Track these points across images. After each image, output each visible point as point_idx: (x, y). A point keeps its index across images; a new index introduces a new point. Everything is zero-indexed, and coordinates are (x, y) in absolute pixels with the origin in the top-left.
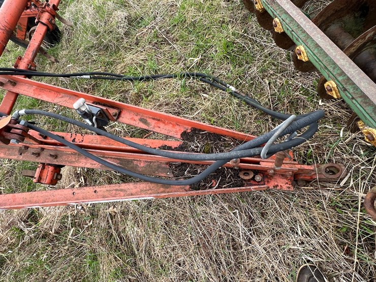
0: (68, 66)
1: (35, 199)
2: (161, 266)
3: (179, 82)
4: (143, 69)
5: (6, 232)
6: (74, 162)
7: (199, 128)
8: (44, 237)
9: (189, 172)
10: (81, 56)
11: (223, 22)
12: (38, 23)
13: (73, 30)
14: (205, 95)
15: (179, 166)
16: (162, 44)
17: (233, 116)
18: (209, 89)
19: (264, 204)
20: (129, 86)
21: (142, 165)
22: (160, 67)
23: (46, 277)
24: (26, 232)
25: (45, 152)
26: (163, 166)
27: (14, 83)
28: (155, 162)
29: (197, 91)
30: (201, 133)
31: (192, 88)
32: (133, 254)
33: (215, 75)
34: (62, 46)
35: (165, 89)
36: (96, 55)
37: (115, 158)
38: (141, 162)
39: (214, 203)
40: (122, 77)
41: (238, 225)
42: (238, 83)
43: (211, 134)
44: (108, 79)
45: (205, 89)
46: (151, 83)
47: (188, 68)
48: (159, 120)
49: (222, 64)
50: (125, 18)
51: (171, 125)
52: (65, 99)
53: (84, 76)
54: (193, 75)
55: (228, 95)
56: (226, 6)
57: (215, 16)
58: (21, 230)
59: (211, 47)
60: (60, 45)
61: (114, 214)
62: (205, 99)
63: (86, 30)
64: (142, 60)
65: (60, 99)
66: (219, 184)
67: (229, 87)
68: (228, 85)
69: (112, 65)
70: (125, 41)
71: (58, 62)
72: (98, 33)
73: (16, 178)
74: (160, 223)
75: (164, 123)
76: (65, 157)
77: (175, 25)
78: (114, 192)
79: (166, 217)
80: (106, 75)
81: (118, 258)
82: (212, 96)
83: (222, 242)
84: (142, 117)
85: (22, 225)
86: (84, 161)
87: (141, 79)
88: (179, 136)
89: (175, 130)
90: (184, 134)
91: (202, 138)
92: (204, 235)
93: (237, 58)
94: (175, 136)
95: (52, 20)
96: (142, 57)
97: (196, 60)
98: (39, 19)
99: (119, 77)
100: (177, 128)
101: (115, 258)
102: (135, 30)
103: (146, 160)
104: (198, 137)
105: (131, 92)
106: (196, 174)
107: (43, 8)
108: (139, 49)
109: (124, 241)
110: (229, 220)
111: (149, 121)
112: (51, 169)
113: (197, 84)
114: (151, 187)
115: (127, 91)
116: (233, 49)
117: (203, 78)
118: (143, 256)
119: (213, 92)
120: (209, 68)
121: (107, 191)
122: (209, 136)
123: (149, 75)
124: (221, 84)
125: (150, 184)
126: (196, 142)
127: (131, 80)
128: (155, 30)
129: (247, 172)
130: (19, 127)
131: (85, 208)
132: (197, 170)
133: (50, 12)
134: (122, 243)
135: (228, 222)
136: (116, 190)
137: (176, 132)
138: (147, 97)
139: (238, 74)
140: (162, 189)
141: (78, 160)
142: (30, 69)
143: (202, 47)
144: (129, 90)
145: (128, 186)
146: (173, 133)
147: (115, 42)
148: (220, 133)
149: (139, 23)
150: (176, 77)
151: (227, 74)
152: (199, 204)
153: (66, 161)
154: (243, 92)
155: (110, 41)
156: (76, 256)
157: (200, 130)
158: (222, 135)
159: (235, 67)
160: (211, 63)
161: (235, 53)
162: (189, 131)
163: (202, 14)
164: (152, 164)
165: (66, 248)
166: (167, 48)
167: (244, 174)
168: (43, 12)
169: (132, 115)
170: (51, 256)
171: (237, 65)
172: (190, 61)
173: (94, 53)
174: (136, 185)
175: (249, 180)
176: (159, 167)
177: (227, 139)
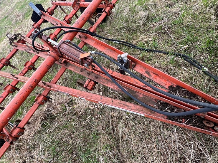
0: (108, 35)
1: (83, 94)
2: (133, 154)
3: (170, 57)
4: (148, 45)
5: (59, 105)
6: (105, 83)
7: (182, 86)
8: (75, 114)
9: (168, 109)
10: (115, 31)
11: (210, 28)
12: (103, 11)
13: (114, 17)
14: (185, 68)
15: (163, 104)
16: (163, 34)
17: (203, 86)
18: (189, 66)
19: (213, 146)
20: (138, 52)
21: (141, 96)
22: (159, 46)
23: (71, 134)
24: (68, 109)
25: (92, 74)
26: (153, 100)
27: (86, 38)
28: (149, 97)
29: (180, 65)
30: (182, 89)
31: (177, 62)
32: (118, 141)
33: (195, 59)
34: (107, 25)
35: (160, 59)
36: (124, 32)
37: (126, 88)
38: (141, 95)
39: (177, 132)
40: (135, 46)
41: (190, 151)
42: (211, 67)
43: (189, 92)
44: (127, 46)
45: (186, 65)
46: (152, 54)
47: (178, 50)
48: (157, 75)
49: (201, 52)
50: (146, 16)
51: (164, 80)
52: (108, 51)
53: (117, 42)
54: (180, 55)
55: (201, 72)
56: (215, 19)
57: (205, 24)
58: (65, 107)
59: (197, 41)
60: (106, 24)
61: (113, 116)
62: (184, 71)
63: (122, 18)
64: (149, 40)
65: (106, 51)
66: (187, 123)
67: (203, 68)
68: (203, 66)
69: (131, 39)
70: (142, 28)
71: (103, 32)
72: (128, 21)
73: (68, 82)
74: (139, 131)
75: (160, 77)
76: (101, 79)
77: (175, 25)
78: (122, 105)
79: (143, 129)
80: (127, 43)
81: (110, 140)
82: (190, 71)
83: (176, 157)
84: (147, 71)
85: (66, 105)
86: (110, 84)
87: (146, 50)
88: (167, 87)
89: (165, 83)
90: (171, 87)
91: (182, 92)
92: (165, 148)
93: (215, 52)
94: (165, 87)
95: (110, 11)
96: (149, 39)
97: (184, 47)
98: (105, 9)
99: (134, 46)
100: (167, 82)
101: (108, 139)
102: (149, 23)
103: (144, 94)
104: (179, 92)
105: (139, 55)
106: (173, 112)
107: (108, 5)
108: (149, 34)
109: (115, 132)
110: (184, 146)
111: (151, 74)
112: (93, 83)
113: (181, 61)
114: (143, 110)
115: (136, 55)
116: (213, 46)
117: (186, 58)
118: (124, 145)
119: (191, 68)
120: (192, 53)
121: (119, 103)
122: (187, 93)
123: (151, 49)
124: (198, 64)
125: (143, 108)
126: (178, 94)
127: (140, 49)
128: (161, 25)
129: (209, 122)
130: (90, 59)
131: (99, 108)
132: (174, 110)
133: (111, 7)
134: (113, 133)
135: (184, 147)
136: (123, 104)
137: (166, 84)
138: (148, 61)
139: (212, 62)
140: (149, 113)
141: (107, 83)
142: (94, 33)
143: (190, 40)
144: (137, 54)
145: (130, 104)
146: (164, 84)
147: (136, 28)
148: (195, 93)
149: (152, 19)
150: (168, 53)
151: (204, 60)
152: (167, 129)
153: (101, 81)
154: (213, 73)
155: (133, 27)
156: (88, 130)
157: (182, 88)
158: (196, 95)
159: (212, 57)
160: (195, 51)
161: (214, 48)
162: (174, 86)
163: (195, 21)
164: (147, 97)
165: (84, 124)
166: (166, 36)
167: (207, 123)
168: (108, 6)
169: (142, 68)
170: (76, 124)
171: (213, 56)
172: (180, 46)
173: (123, 31)
174: (135, 105)
175: (209, 127)
176: (150, 100)
177: (199, 98)
